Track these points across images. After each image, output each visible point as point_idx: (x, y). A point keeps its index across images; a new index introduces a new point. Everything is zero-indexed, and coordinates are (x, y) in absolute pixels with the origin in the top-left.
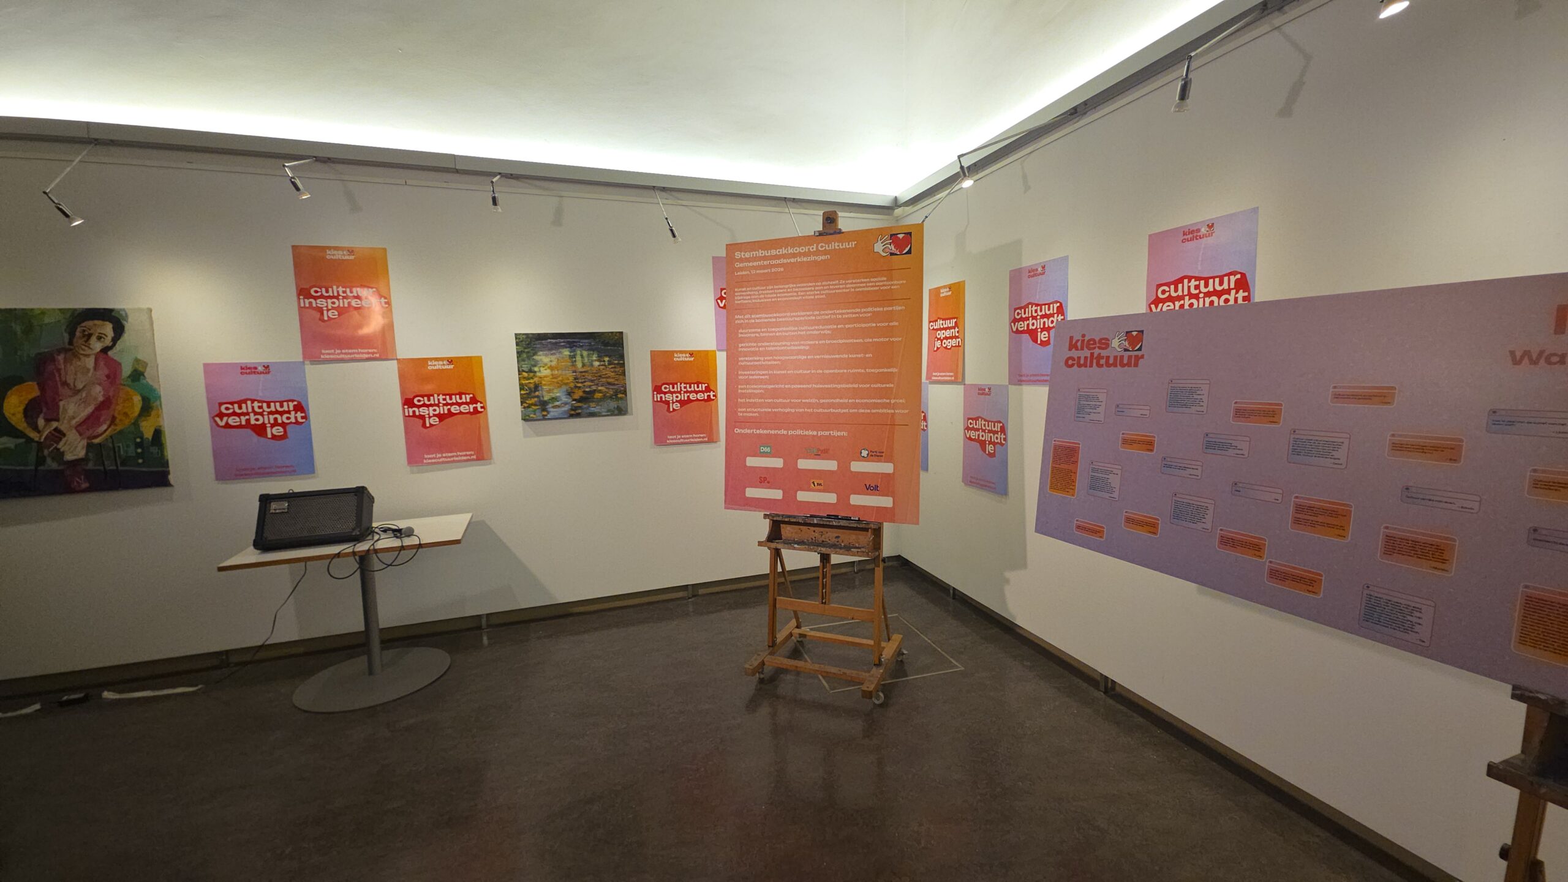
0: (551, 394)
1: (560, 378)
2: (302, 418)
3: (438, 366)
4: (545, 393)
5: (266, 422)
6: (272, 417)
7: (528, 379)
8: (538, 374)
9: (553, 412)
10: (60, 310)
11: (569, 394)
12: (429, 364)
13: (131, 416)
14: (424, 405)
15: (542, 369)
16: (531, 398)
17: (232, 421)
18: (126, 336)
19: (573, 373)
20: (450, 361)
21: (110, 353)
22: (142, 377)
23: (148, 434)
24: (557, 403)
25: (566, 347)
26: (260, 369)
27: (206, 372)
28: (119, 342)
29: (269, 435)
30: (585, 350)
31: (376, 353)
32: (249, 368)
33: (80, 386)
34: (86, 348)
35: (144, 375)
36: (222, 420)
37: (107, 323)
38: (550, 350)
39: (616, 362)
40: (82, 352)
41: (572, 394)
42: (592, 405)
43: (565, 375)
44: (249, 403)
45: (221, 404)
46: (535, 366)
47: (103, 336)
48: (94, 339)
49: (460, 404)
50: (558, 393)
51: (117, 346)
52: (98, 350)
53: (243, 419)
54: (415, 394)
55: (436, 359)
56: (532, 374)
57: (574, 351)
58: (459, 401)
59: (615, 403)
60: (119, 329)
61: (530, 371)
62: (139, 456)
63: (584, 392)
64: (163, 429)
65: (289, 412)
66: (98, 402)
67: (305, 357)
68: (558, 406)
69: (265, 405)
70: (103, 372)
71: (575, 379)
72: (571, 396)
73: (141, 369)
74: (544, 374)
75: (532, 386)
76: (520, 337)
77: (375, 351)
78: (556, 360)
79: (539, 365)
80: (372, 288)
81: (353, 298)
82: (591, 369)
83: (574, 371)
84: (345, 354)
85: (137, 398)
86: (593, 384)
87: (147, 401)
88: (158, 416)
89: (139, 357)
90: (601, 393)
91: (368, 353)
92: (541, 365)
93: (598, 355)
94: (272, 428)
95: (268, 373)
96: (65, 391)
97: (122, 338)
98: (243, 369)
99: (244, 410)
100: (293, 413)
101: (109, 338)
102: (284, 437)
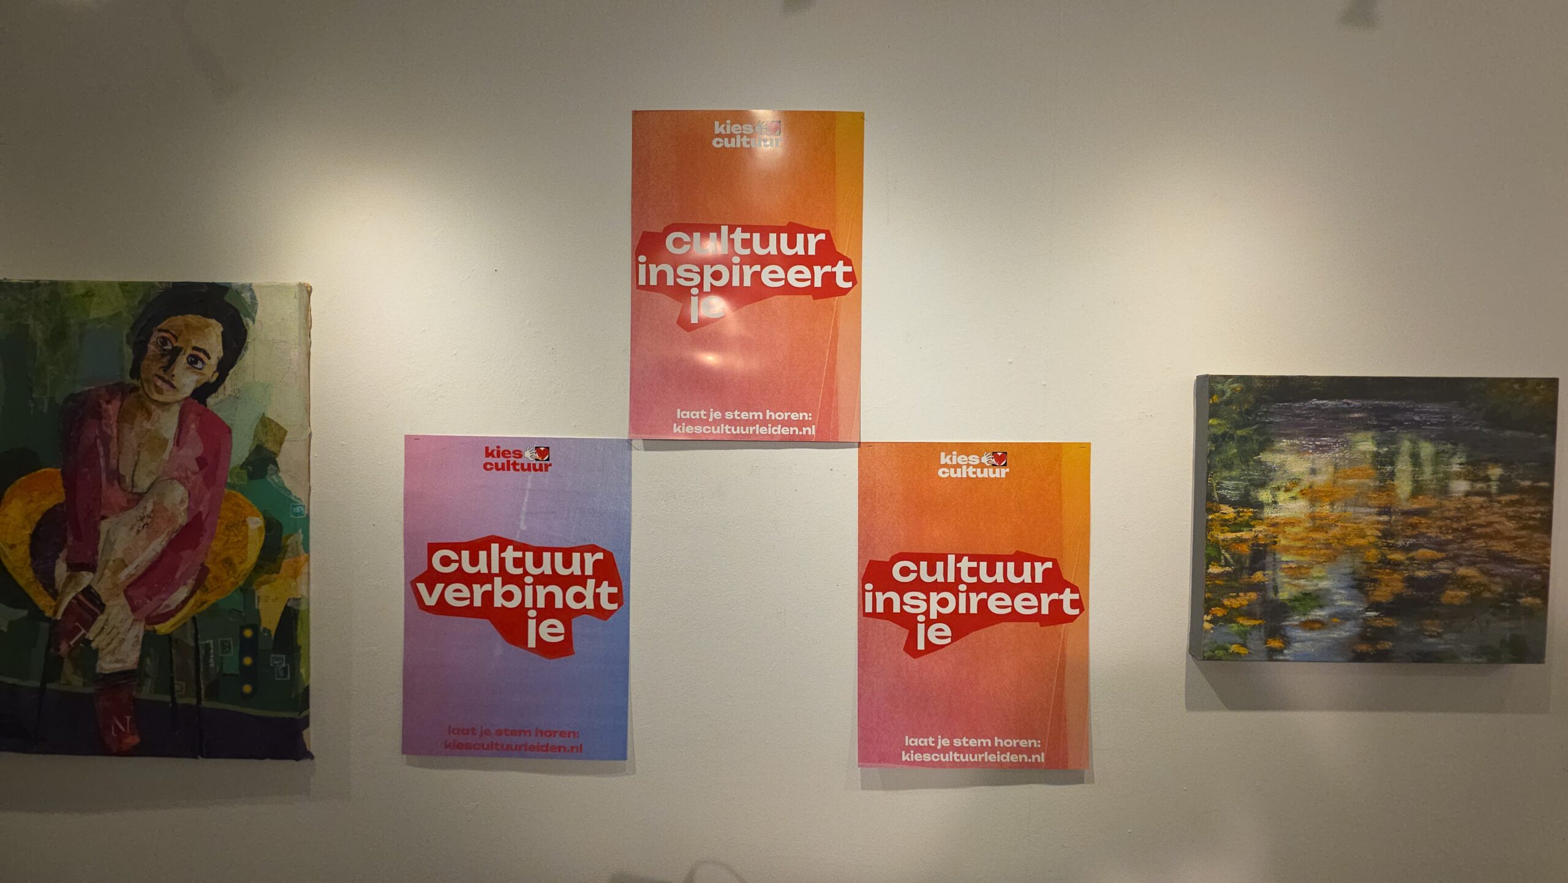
0: (1302, 582)
1: (1336, 531)
2: (612, 598)
3: (967, 468)
4: (1282, 578)
5: (529, 603)
6: (542, 591)
7: (1235, 525)
8: (1268, 513)
9: (1303, 640)
10: (123, 285)
11: (1361, 584)
12: (943, 462)
13: (240, 568)
14: (917, 585)
15: (1282, 496)
16: (1238, 590)
17: (455, 594)
18: (248, 358)
19: (1379, 514)
20: (1000, 456)
21: (211, 401)
22: (271, 467)
23: (270, 620)
24: (1319, 614)
25: (1367, 428)
26: (529, 456)
27: (409, 459)
28: (232, 373)
29: (532, 643)
30: (1427, 438)
31: (808, 424)
32: (505, 453)
33: (143, 482)
34: (165, 386)
35: (275, 464)
36: (430, 591)
37: (213, 321)
38: (1315, 434)
39: (1527, 483)
40: (156, 397)
41: (1369, 586)
42: (1432, 626)
43: (1355, 521)
44: (495, 547)
45: (433, 548)
46: (1263, 485)
47: (202, 355)
48: (182, 360)
49: (1012, 590)
50: (1323, 580)
51: (228, 381)
52: (188, 391)
53: (478, 590)
54: (896, 551)
55: (965, 448)
56: (1248, 513)
57: (1392, 441)
58: (1013, 579)
59: (1506, 624)
60: (236, 341)
61: (1246, 501)
62: (247, 674)
63: (1411, 581)
64: (303, 607)
65: (582, 580)
66: (177, 527)
67: (635, 426)
68: (1320, 624)
69: (529, 556)
70: (194, 449)
71: (1386, 534)
72: (1366, 594)
73: (270, 446)
74: (1288, 514)
75: (1245, 549)
76: (1226, 387)
77: (807, 416)
78: (1331, 469)
79: (1274, 485)
80: (816, 232)
81: (765, 261)
82: (1441, 506)
83: (1385, 510)
84: (733, 422)
85: (256, 523)
86: (1440, 555)
87: (273, 528)
88: (296, 574)
89: (270, 415)
90: (1465, 588)
91: (788, 423)
92: (1279, 483)
93: (1468, 457)
94: (539, 621)
95: (545, 468)
96: (114, 494)
97: (239, 363)
98: (489, 454)
99: (482, 567)
100: (591, 583)
101: (214, 361)
102: (563, 649)
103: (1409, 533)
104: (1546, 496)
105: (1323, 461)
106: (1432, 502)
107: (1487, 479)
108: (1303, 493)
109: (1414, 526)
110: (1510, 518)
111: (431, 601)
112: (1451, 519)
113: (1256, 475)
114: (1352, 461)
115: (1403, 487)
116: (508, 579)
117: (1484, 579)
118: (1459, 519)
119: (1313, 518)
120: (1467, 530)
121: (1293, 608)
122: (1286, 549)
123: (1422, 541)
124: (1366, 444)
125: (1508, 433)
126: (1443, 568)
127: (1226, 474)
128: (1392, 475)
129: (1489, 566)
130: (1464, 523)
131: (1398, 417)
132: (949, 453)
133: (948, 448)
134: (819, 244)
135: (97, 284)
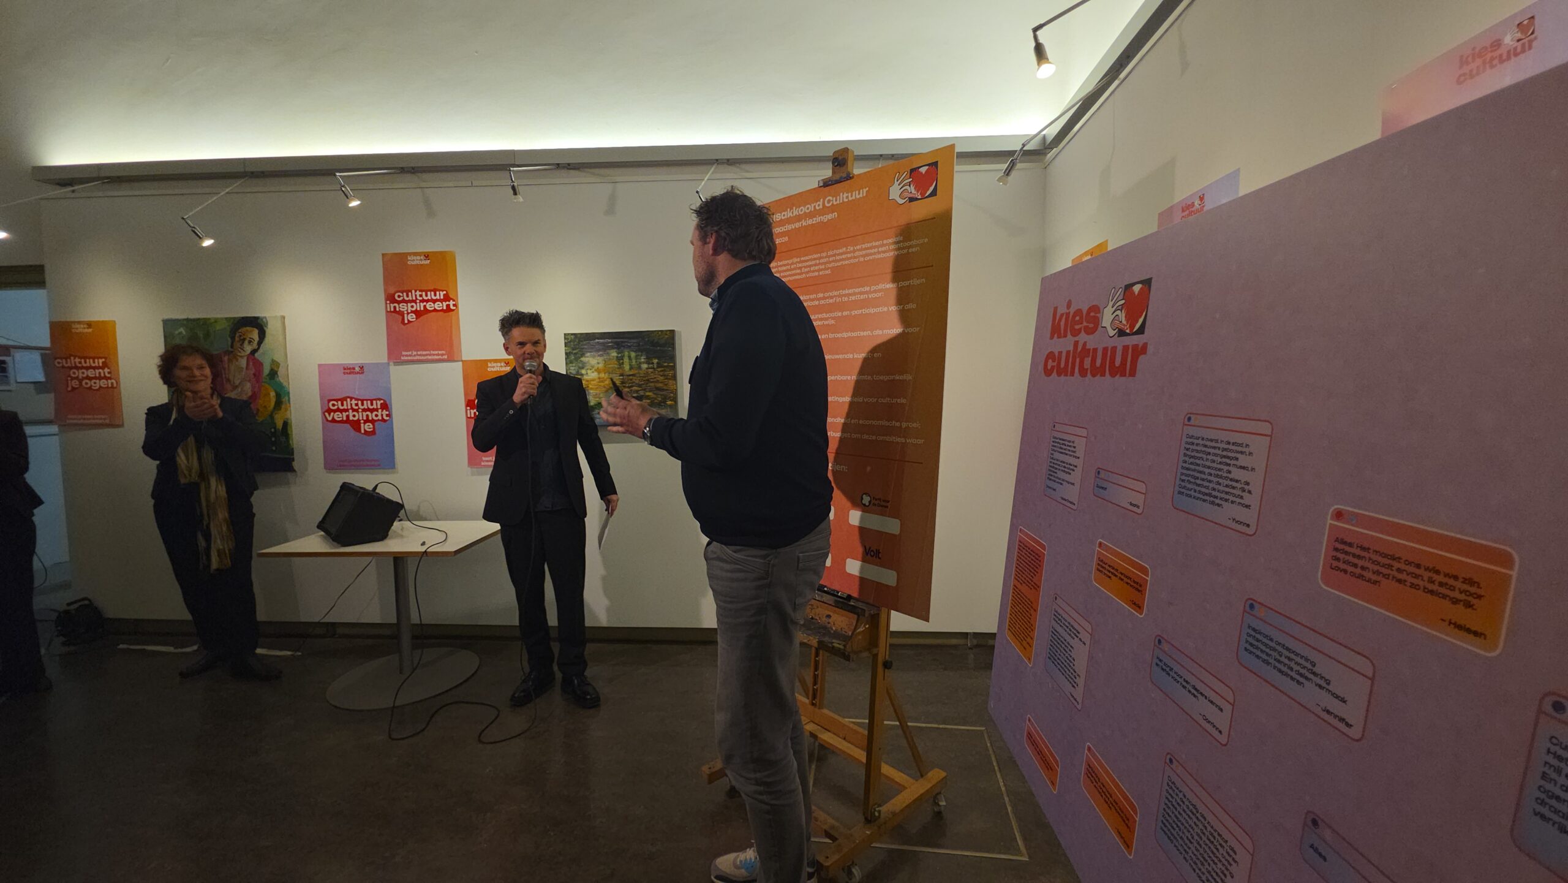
1: (607, 382)
2: (387, 415)
3: (497, 367)
5: (361, 418)
6: (365, 414)
10: (226, 318)
12: (490, 366)
15: (589, 371)
17: (337, 416)
18: (266, 341)
19: (619, 376)
20: (507, 363)
21: (256, 355)
22: (276, 376)
23: (280, 425)
25: (614, 348)
27: (320, 372)
28: (262, 345)
29: (363, 431)
30: (633, 352)
31: (444, 355)
32: (350, 369)
33: (237, 382)
34: (241, 351)
35: (277, 374)
36: (329, 414)
37: (255, 329)
38: (597, 351)
39: (666, 364)
40: (239, 354)
43: (612, 378)
44: (349, 400)
45: (329, 401)
46: (583, 368)
47: (252, 340)
48: (246, 342)
51: (261, 348)
52: (249, 352)
53: (345, 414)
55: (496, 361)
57: (622, 353)
60: (262, 335)
62: (273, 443)
64: (289, 421)
65: (377, 410)
67: (389, 358)
69: (360, 402)
70: (252, 372)
71: (622, 383)
73: (276, 369)
74: (591, 377)
76: (569, 337)
77: (444, 352)
78: (604, 362)
79: (586, 368)
80: (443, 291)
81: (427, 301)
82: (639, 373)
83: (622, 375)
84: (420, 355)
85: (273, 394)
86: (640, 389)
87: (279, 396)
88: (286, 410)
89: (275, 359)
90: (649, 399)
91: (438, 355)
92: (588, 367)
93: (647, 356)
94: (365, 423)
95: (363, 373)
96: (228, 386)
97: (264, 342)
98: (345, 369)
99: (345, 407)
100: (380, 411)
101: (256, 342)
102: (373, 433)
103: (630, 381)
104: (674, 368)
105: (600, 359)
106: (636, 372)
107: (653, 363)
108: (595, 370)
109: (631, 380)
110: (662, 376)
111: (330, 419)
112: (643, 377)
113: (581, 365)
114: (610, 359)
115: (627, 367)
116: (354, 410)
117: (655, 396)
118: (645, 377)
119: (599, 378)
120: (648, 380)
121: (596, 408)
122: (592, 389)
123: (634, 384)
124: (614, 354)
125: (658, 348)
126: (642, 393)
127: (571, 365)
128: (623, 363)
129: (655, 392)
130: (646, 378)
131: (623, 344)
132: (491, 363)
133: (491, 361)
134: (444, 295)
135: (218, 318)
